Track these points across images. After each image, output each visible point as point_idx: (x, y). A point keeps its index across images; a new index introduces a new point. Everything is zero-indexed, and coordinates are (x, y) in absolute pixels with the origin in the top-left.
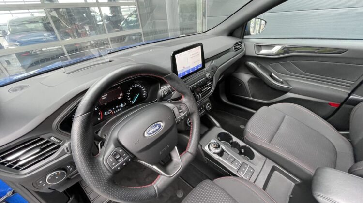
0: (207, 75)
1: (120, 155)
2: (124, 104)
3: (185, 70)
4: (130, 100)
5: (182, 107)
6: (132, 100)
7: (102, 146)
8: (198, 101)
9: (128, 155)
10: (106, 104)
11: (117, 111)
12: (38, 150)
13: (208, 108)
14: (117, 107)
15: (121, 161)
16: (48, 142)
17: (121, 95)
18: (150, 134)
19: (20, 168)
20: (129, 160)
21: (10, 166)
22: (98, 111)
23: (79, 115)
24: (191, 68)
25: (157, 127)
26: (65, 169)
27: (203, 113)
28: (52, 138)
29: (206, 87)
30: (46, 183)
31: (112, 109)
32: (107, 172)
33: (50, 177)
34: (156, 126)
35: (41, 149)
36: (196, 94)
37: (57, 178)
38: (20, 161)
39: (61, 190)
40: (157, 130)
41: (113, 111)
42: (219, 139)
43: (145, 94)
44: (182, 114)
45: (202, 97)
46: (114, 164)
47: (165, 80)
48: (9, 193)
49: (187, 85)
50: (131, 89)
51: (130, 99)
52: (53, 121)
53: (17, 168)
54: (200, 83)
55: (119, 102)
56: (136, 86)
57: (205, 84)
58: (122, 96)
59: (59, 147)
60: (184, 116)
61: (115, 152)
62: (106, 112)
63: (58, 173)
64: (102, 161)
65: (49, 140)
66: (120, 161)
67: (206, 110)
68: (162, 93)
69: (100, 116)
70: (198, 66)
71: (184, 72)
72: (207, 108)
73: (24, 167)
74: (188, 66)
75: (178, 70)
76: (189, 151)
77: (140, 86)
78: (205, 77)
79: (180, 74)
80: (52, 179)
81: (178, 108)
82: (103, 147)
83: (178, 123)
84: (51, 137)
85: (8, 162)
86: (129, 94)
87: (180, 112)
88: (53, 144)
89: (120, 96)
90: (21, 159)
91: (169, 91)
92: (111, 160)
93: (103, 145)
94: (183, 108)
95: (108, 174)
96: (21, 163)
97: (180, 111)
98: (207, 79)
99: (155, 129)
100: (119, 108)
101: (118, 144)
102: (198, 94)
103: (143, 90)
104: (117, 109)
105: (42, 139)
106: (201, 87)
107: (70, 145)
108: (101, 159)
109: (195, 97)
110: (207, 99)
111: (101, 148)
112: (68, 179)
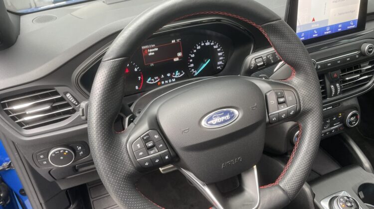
0: (366, 47)
1: (154, 143)
2: (181, 73)
3: (315, 26)
4: (192, 68)
5: (286, 93)
6: (196, 68)
7: (130, 122)
8: (328, 99)
9: (168, 148)
10: (152, 65)
11: (166, 82)
12: (47, 107)
13: (351, 123)
14: (169, 75)
15: (154, 153)
16: (62, 99)
17: (180, 54)
18: (211, 124)
19: (24, 126)
20: (167, 157)
21: (14, 118)
22: (138, 74)
23: (109, 58)
24: (330, 24)
25: (228, 117)
26: (74, 150)
27: (336, 129)
28: (68, 95)
29: (356, 73)
30: (47, 161)
31: (160, 77)
32: (128, 163)
33: (54, 153)
34: (225, 113)
35: (51, 106)
36: (328, 83)
37: (62, 158)
38: (25, 115)
39: (63, 186)
40: (225, 121)
41: (160, 81)
42: (362, 196)
43: (220, 63)
44: (283, 109)
45: (342, 92)
46: (141, 154)
47: (263, 31)
48: (5, 164)
49: (313, 57)
50: (199, 48)
51: (192, 65)
52: (74, 70)
53: (21, 124)
54: (344, 60)
55: (173, 67)
56: (208, 44)
57: (356, 67)
58: (180, 58)
59: (73, 111)
60: (288, 112)
61: (147, 135)
62: (150, 79)
63: (65, 151)
64: (125, 144)
65: (64, 96)
66: (152, 152)
67: (345, 125)
68: (253, 62)
69: (138, 83)
70: (348, 23)
71: (312, 32)
72: (348, 120)
73: (28, 126)
74: (323, 18)
75: (298, 24)
76: (281, 185)
77: (215, 45)
78: (359, 49)
79: (300, 34)
80: (56, 158)
81: (276, 93)
82: (132, 124)
83: (270, 123)
84: (67, 93)
85: (14, 111)
86: (193, 56)
87: (280, 103)
88: (68, 105)
89: (176, 56)
90: (27, 112)
91: (268, 59)
92: (138, 145)
93: (132, 121)
94: (289, 97)
95: (129, 168)
96: (26, 119)
97: (281, 100)
98: (362, 54)
99: (223, 118)
100: (171, 78)
101: (156, 125)
102: (333, 82)
103: (220, 54)
104: (168, 78)
105: (56, 93)
106: (343, 71)
107: (87, 106)
108: (124, 140)
109: (324, 88)
110: (354, 102)
111: (129, 124)
112: (75, 169)
